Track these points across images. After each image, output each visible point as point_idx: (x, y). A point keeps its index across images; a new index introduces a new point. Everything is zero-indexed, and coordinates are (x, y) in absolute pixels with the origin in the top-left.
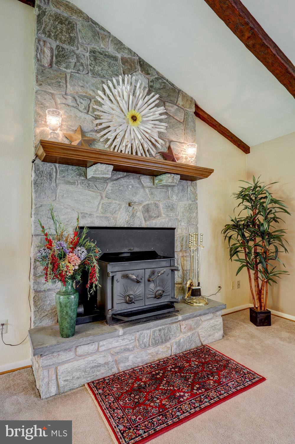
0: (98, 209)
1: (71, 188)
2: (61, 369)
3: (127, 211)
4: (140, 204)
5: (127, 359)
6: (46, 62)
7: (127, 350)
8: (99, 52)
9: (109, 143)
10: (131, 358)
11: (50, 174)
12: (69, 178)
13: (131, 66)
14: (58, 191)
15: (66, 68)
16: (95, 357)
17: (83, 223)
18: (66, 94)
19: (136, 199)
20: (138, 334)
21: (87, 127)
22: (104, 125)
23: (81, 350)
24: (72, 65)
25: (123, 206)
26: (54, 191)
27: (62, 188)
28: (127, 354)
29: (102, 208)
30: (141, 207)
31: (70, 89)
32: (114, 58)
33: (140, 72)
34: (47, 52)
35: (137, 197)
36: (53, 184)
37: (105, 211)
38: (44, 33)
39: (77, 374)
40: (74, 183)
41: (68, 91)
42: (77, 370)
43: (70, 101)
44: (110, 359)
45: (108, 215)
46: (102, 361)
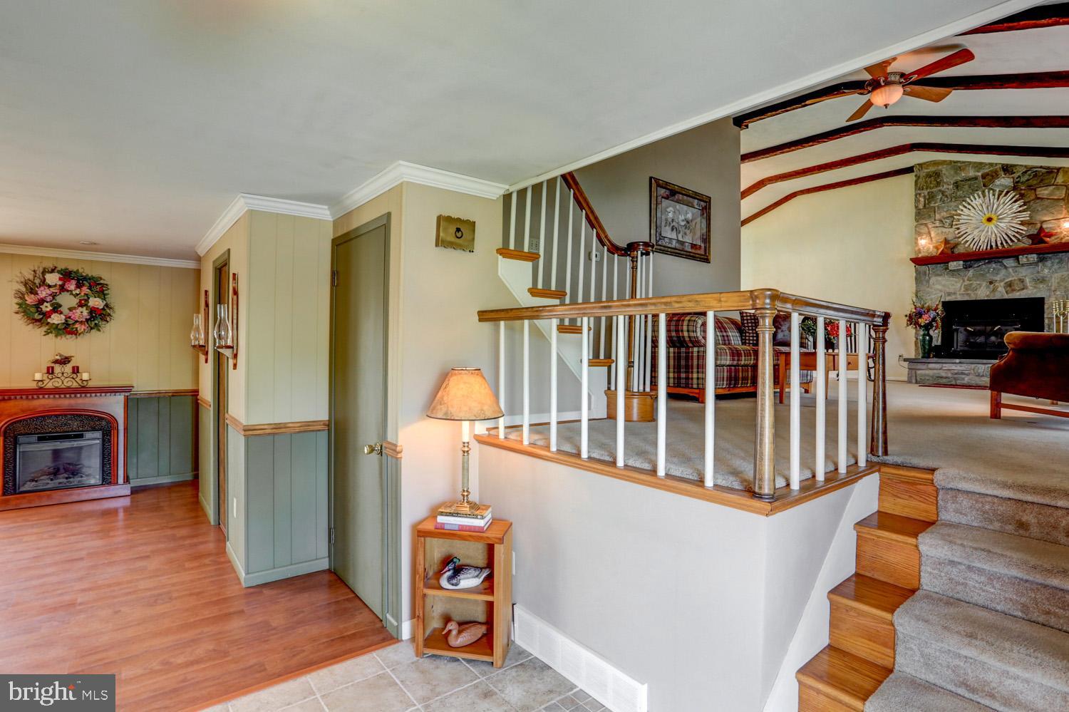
0: (961, 289)
1: (940, 278)
2: (919, 372)
3: (988, 287)
4: (1001, 281)
5: (963, 379)
6: (921, 206)
7: (962, 374)
8: (961, 181)
9: (968, 243)
10: (966, 379)
11: (925, 272)
12: (939, 272)
13: (992, 176)
14: (931, 281)
15: (935, 203)
16: (939, 371)
17: (948, 299)
18: (935, 220)
19: (998, 278)
20: (973, 366)
21: (950, 237)
22: (962, 233)
23: (931, 366)
24: (939, 200)
25: (984, 285)
26: (928, 281)
27: (933, 280)
28: (963, 376)
29: (964, 288)
30: (1002, 284)
31: (938, 216)
32: (973, 178)
33: (1003, 176)
34: (922, 199)
35: (999, 276)
36: (927, 278)
37: (967, 290)
38: (919, 189)
39: (927, 378)
40: (941, 275)
41: (937, 218)
42: (928, 375)
43: (938, 224)
44: (950, 375)
45: (969, 292)
46: (944, 374)
